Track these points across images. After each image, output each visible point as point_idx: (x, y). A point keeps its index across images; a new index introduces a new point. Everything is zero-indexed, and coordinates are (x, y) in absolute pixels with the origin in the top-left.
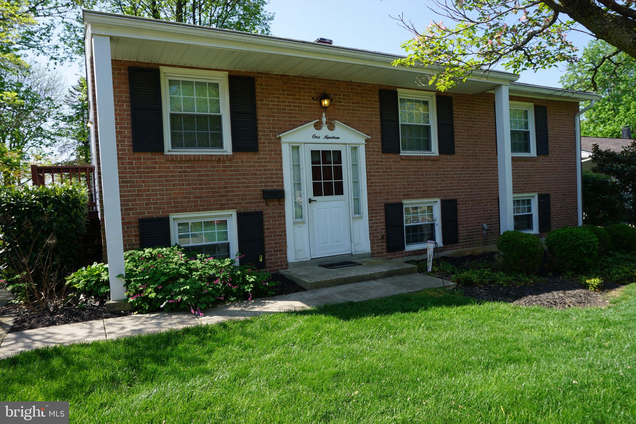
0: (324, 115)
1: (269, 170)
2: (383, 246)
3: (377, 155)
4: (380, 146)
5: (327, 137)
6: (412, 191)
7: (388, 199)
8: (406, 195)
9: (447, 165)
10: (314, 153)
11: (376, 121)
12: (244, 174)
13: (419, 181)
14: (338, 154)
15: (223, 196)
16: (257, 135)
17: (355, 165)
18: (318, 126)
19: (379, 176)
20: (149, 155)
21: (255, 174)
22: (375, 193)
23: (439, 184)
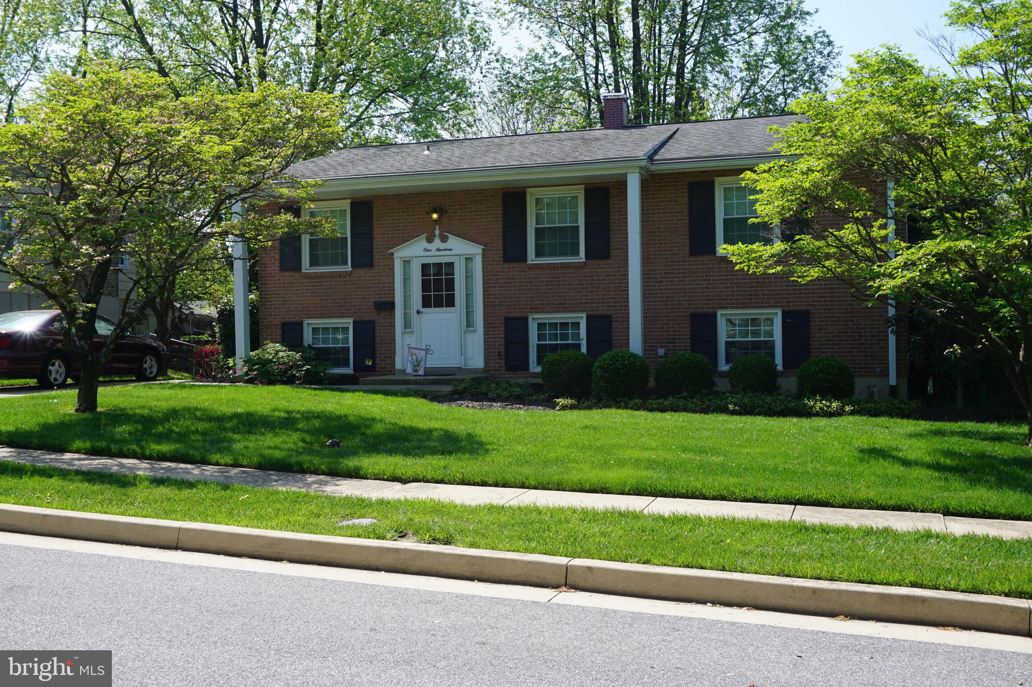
0: (437, 228)
1: (382, 283)
2: (501, 363)
3: (497, 265)
4: (501, 255)
5: (438, 250)
6: (543, 304)
7: (509, 313)
8: (534, 308)
9: (598, 272)
10: (425, 267)
11: (498, 228)
12: (360, 288)
13: (553, 293)
14: (451, 265)
15: (343, 306)
16: (372, 252)
17: (469, 277)
18: (430, 240)
19: (498, 287)
20: (290, 273)
21: (370, 287)
22: (493, 305)
23: (584, 296)
